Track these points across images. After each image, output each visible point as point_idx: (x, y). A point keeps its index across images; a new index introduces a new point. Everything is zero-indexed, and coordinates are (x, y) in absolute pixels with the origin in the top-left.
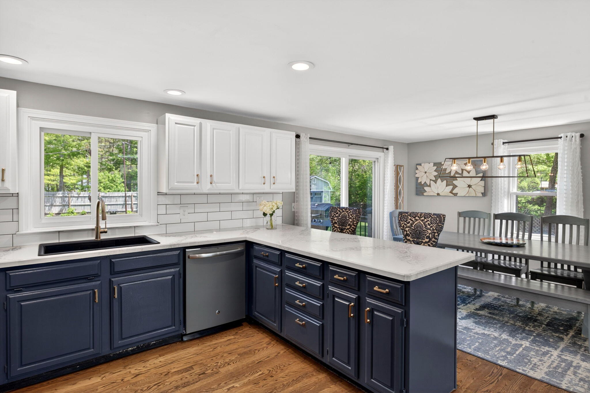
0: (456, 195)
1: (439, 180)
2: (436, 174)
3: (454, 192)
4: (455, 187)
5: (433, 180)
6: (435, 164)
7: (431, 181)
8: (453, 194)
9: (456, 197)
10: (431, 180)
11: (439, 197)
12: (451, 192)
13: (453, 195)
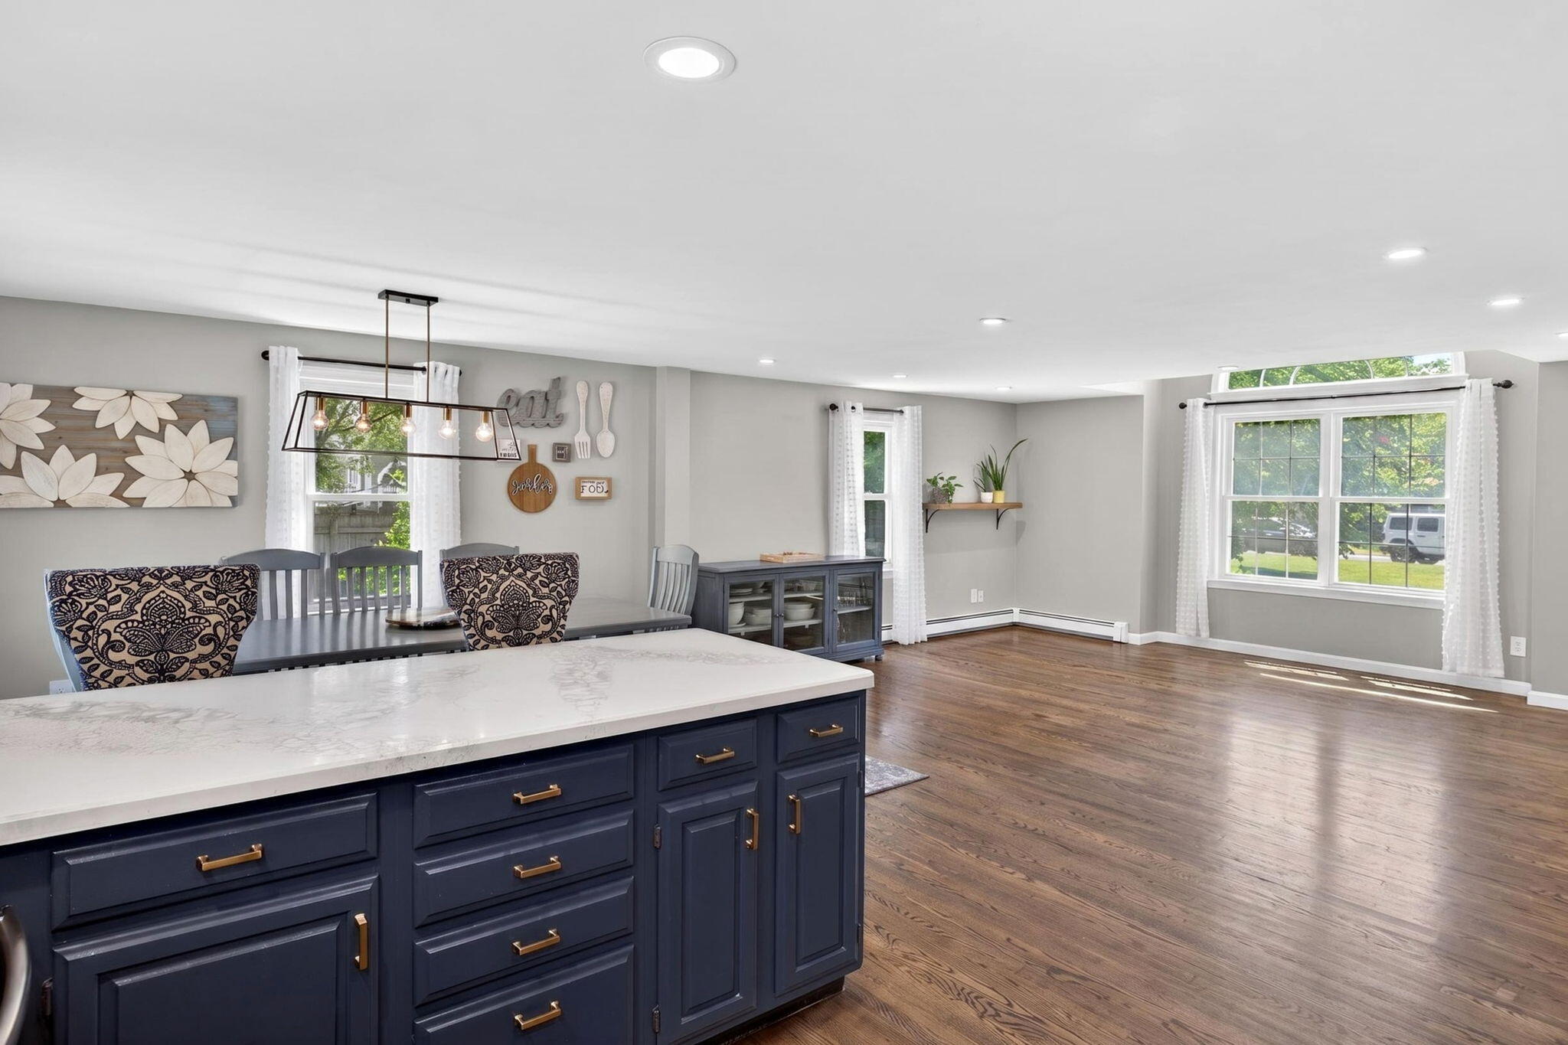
0: (137, 503)
1: (63, 452)
2: (47, 427)
3: (131, 492)
4: (132, 475)
5: (33, 452)
6: (39, 392)
7: (24, 454)
8: (125, 500)
9: (135, 514)
10: (20, 449)
11: (62, 515)
12: (117, 494)
13: (126, 505)
